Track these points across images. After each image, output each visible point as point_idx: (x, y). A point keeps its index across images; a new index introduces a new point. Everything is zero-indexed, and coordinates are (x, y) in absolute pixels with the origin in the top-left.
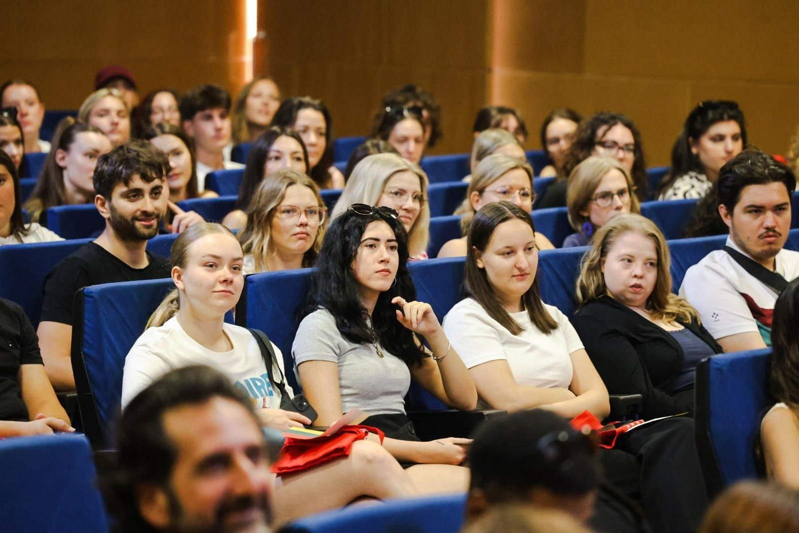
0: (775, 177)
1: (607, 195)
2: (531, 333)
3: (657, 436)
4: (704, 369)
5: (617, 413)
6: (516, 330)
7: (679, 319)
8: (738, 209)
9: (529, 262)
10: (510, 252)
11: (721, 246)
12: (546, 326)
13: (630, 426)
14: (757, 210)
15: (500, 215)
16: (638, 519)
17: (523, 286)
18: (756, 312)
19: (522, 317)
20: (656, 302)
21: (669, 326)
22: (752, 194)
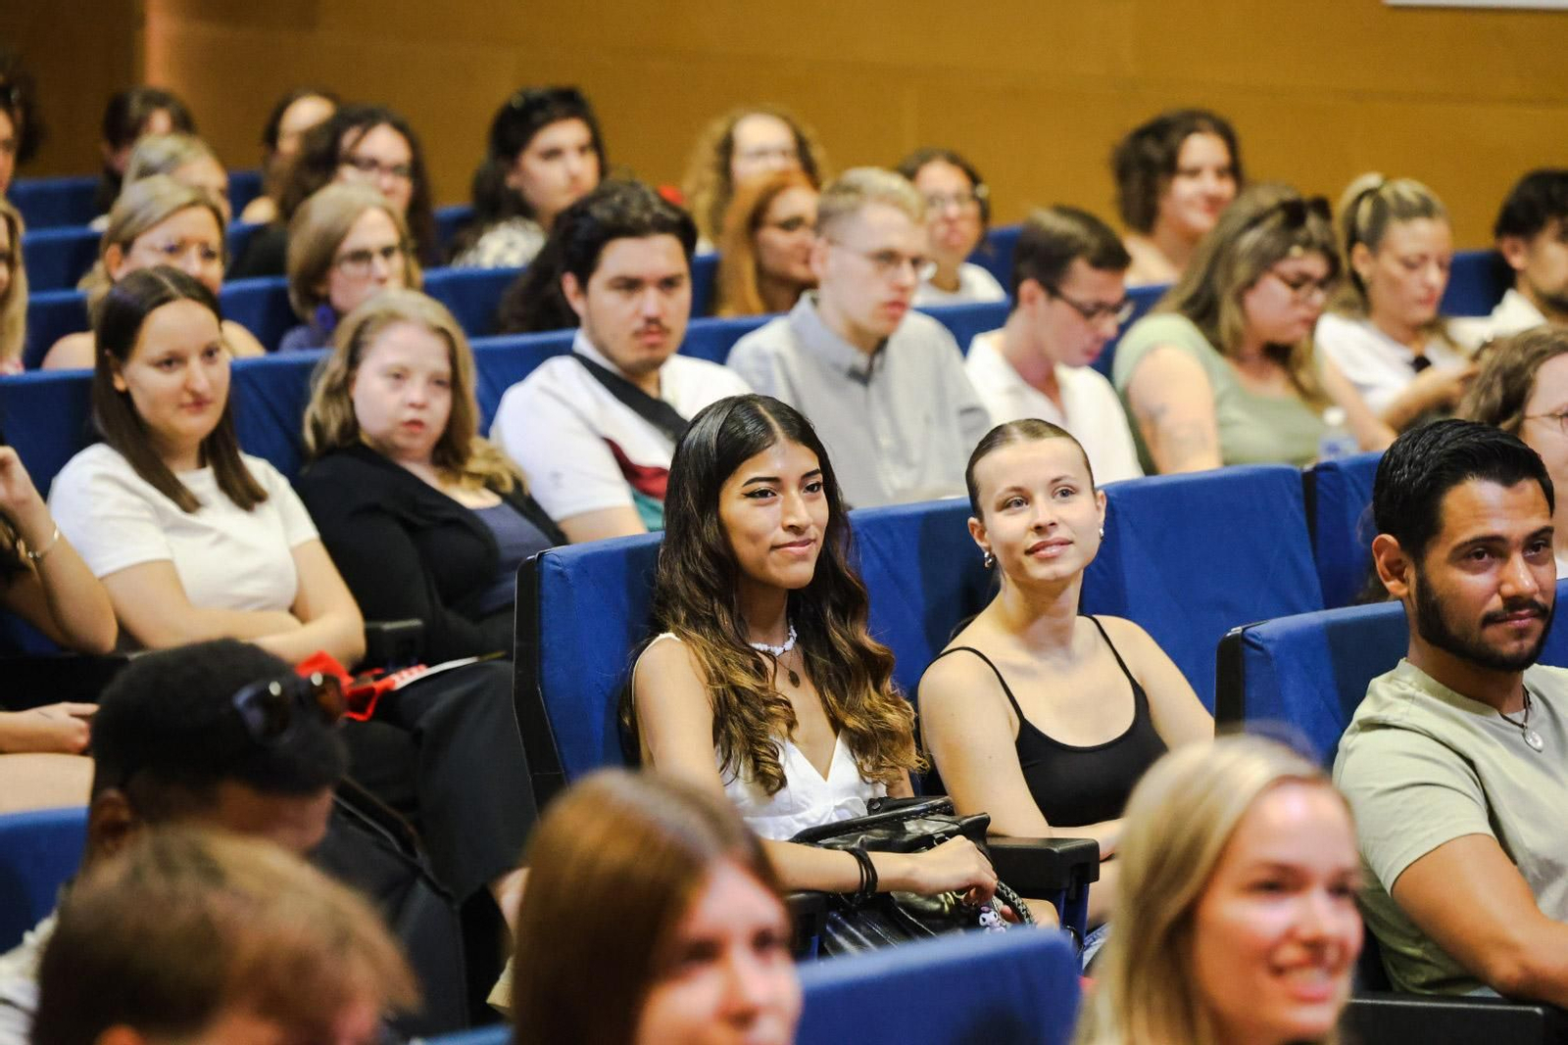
0: (662, 226)
1: (362, 256)
2: (219, 512)
3: (449, 696)
4: (532, 573)
5: (379, 654)
6: (190, 504)
7: (491, 484)
8: (597, 282)
9: (212, 379)
10: (171, 361)
11: (565, 349)
12: (247, 496)
13: (402, 679)
14: (631, 285)
15: (153, 292)
16: (408, 846)
17: (202, 423)
18: (631, 472)
19: (201, 481)
20: (450, 451)
21: (472, 498)
22: (621, 257)
